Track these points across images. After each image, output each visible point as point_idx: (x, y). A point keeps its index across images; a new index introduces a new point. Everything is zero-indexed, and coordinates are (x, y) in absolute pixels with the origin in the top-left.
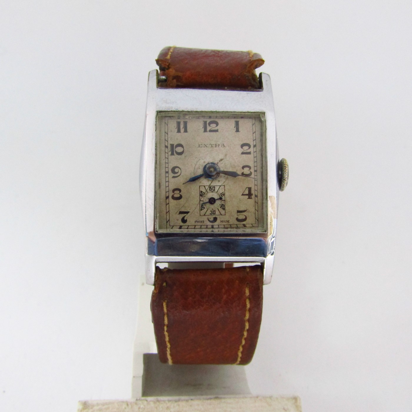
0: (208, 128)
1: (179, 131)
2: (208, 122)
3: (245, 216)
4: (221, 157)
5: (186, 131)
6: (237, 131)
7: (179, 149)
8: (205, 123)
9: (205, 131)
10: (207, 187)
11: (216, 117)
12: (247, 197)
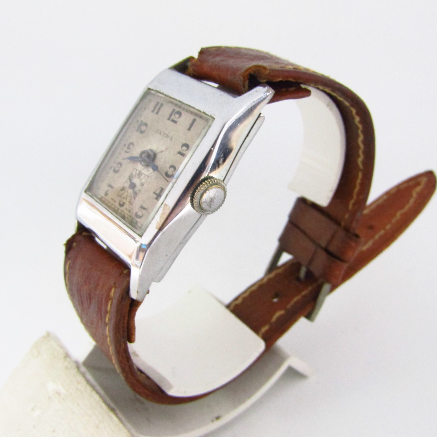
0: (173, 117)
1: (153, 111)
2: (175, 111)
3: (143, 214)
4: (163, 148)
5: (157, 113)
6: (189, 129)
7: (143, 128)
8: (174, 110)
9: (169, 119)
10: (138, 172)
11: (184, 109)
12: (155, 196)
